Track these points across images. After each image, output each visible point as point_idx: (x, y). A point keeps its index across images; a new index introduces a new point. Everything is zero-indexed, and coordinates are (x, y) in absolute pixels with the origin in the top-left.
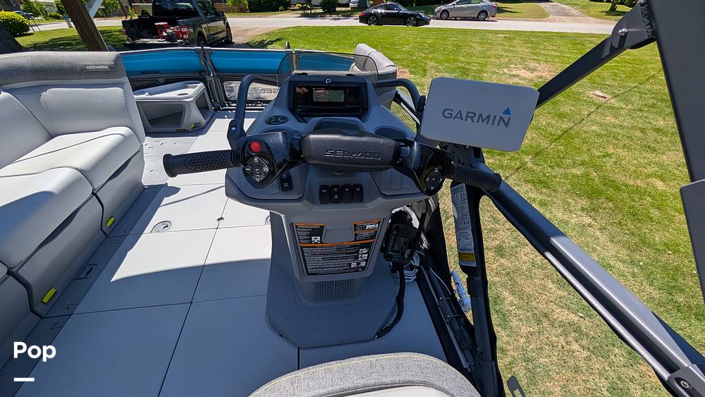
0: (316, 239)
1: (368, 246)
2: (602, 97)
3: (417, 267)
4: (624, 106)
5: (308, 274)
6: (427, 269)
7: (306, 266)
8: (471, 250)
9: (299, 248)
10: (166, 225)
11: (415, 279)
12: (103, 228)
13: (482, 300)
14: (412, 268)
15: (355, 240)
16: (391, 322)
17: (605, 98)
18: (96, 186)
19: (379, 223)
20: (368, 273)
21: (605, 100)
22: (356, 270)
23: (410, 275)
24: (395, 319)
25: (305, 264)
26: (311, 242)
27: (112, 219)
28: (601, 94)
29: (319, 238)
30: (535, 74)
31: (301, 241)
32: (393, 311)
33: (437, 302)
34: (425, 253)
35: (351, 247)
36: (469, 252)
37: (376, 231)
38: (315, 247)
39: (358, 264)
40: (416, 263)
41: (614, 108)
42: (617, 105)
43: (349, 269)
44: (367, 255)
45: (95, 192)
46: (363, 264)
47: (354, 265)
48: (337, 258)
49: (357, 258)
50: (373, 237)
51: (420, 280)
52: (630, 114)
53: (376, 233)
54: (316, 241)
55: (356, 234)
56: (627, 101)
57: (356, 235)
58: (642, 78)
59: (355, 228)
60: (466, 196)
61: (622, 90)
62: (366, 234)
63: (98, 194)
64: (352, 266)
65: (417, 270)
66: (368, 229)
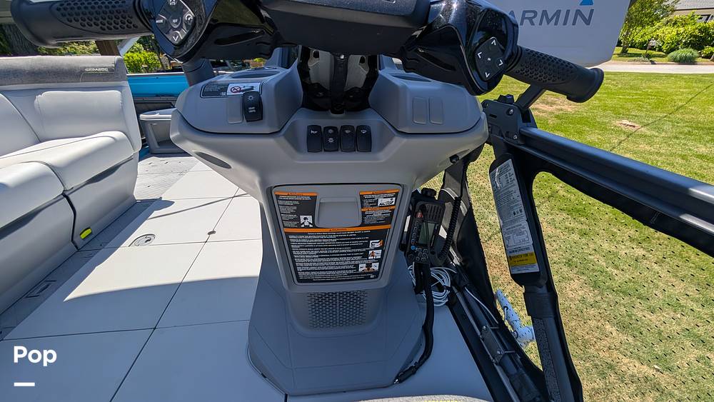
0: (307, 220)
1: (381, 235)
2: (631, 126)
3: (448, 288)
4: (657, 134)
5: (300, 281)
6: (461, 290)
7: (295, 267)
8: (527, 249)
9: (284, 234)
10: (148, 238)
11: (446, 304)
12: (75, 240)
13: (551, 322)
14: (441, 288)
15: (363, 225)
16: (417, 359)
17: (634, 126)
18: (69, 187)
19: (396, 196)
20: (383, 281)
21: (634, 129)
22: (366, 276)
23: (440, 298)
24: (422, 356)
25: (294, 262)
26: (299, 226)
27: (89, 231)
28: (628, 123)
29: (310, 218)
30: (555, 107)
31: (286, 224)
32: (419, 344)
33: (479, 334)
34: (457, 270)
35: (358, 235)
36: (526, 252)
37: (393, 210)
38: (306, 234)
39: (369, 266)
40: (447, 283)
41: (646, 136)
42: (648, 133)
43: (356, 276)
44: (380, 251)
45: (67, 193)
46: (375, 266)
47: (362, 267)
48: (339, 255)
49: (366, 255)
50: (388, 220)
51: (452, 304)
52: (666, 141)
53: (392, 214)
54: (307, 224)
55: (363, 213)
56: (659, 130)
57: (364, 215)
58: (670, 108)
59: (362, 203)
60: (514, 177)
61: (651, 120)
62: (378, 214)
63: (70, 196)
64: (360, 270)
65: (448, 292)
66: (382, 206)
